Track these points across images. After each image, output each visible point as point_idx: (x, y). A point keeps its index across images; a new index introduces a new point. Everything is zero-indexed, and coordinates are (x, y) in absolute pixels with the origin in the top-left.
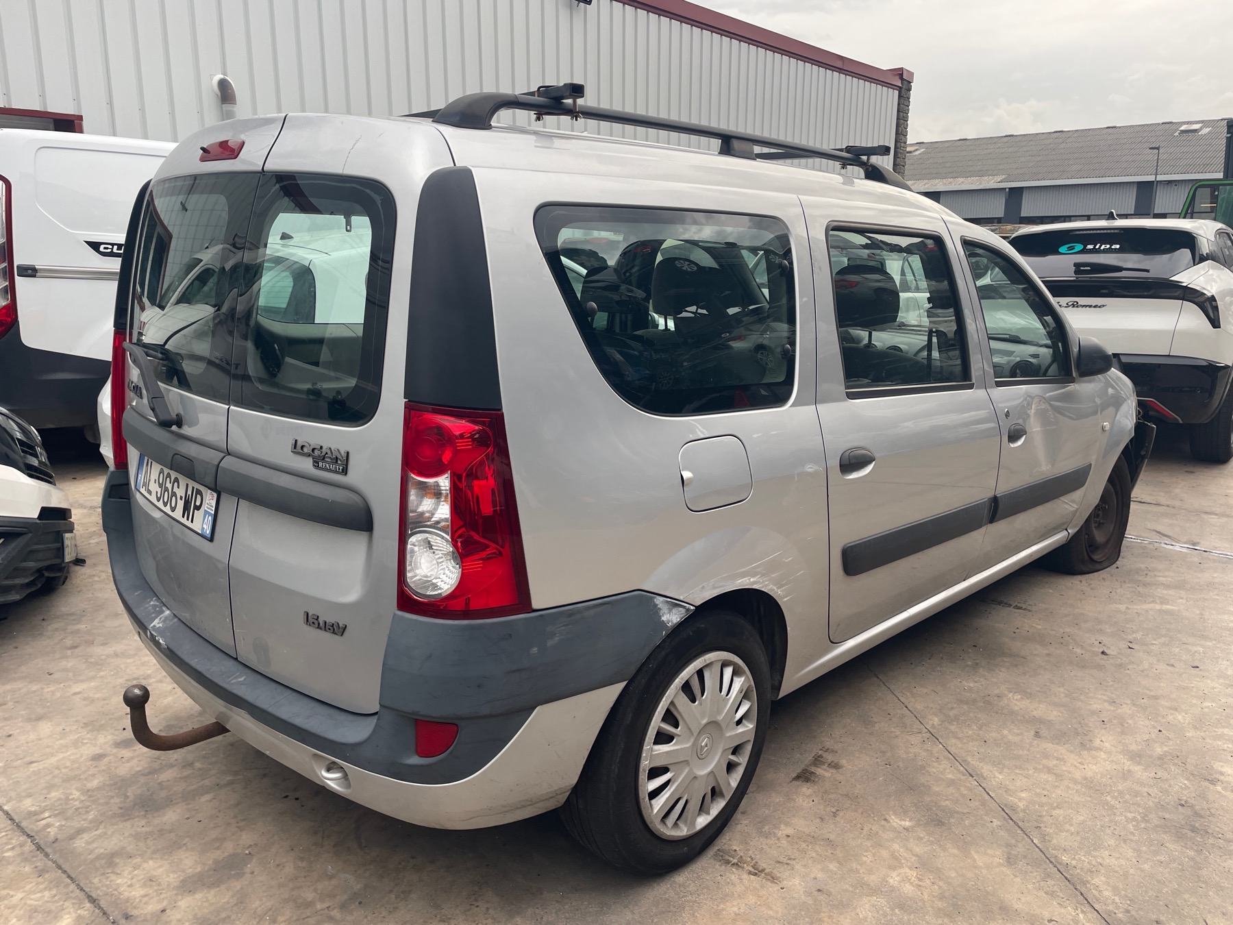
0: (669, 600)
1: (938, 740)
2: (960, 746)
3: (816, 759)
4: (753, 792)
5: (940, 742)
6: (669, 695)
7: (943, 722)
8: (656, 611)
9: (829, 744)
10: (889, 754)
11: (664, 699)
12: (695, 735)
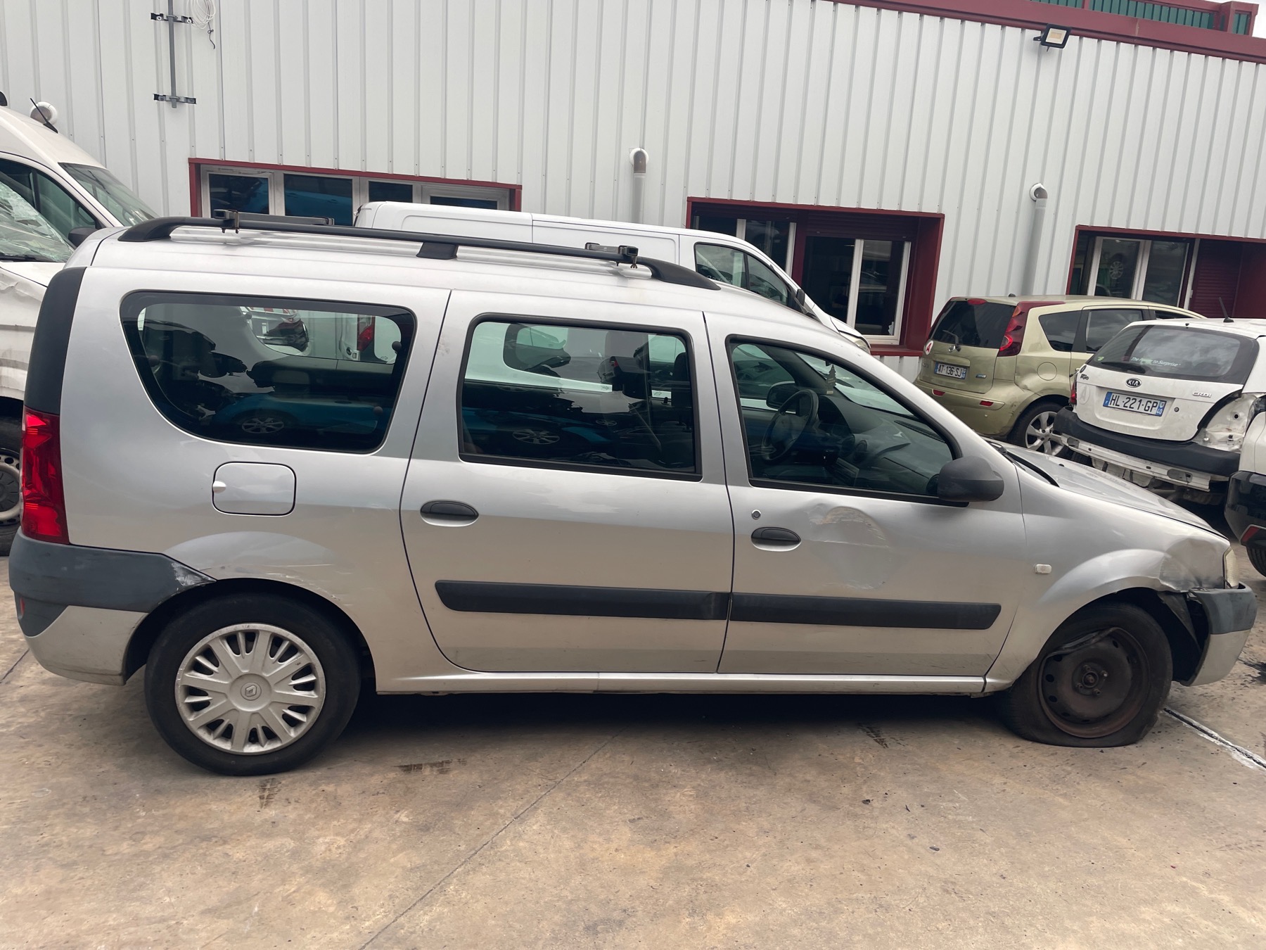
0: (186, 568)
1: (553, 789)
2: (558, 799)
3: (443, 762)
5: (548, 791)
6: (205, 641)
7: (586, 781)
8: (172, 572)
9: (473, 758)
10: (495, 781)
11: (201, 642)
12: (235, 678)
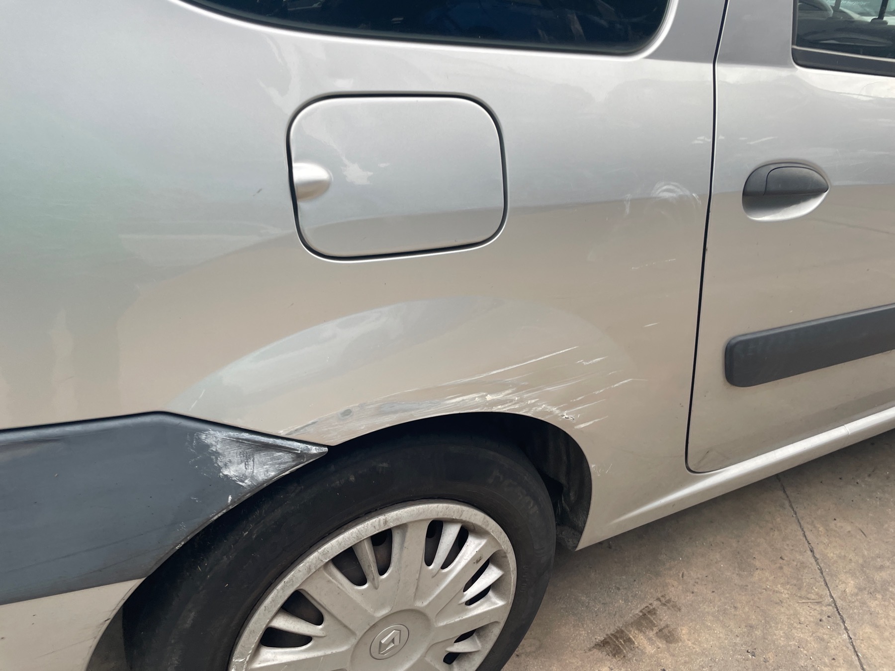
0: (246, 436)
1: (844, 622)
2: (877, 642)
3: (644, 615)
4: (528, 655)
5: (846, 629)
6: (291, 580)
7: (861, 589)
8: (207, 456)
9: (674, 591)
10: (758, 633)
11: (279, 587)
12: (359, 634)
